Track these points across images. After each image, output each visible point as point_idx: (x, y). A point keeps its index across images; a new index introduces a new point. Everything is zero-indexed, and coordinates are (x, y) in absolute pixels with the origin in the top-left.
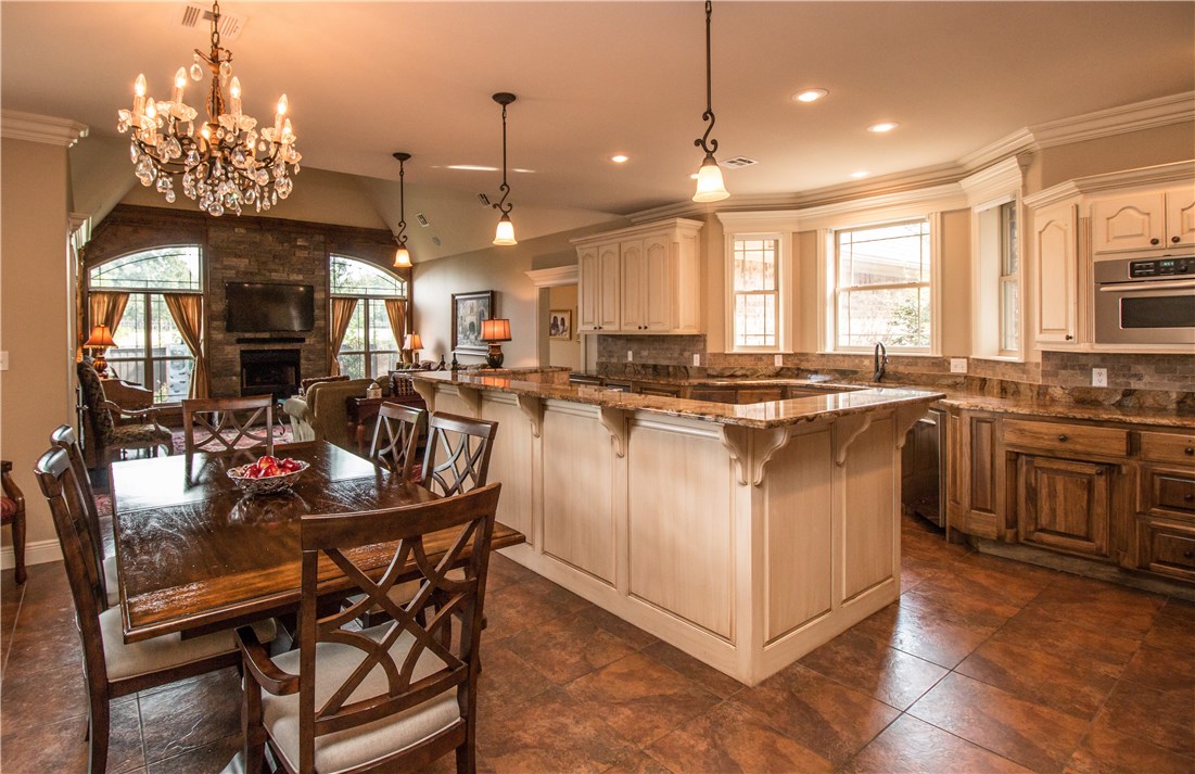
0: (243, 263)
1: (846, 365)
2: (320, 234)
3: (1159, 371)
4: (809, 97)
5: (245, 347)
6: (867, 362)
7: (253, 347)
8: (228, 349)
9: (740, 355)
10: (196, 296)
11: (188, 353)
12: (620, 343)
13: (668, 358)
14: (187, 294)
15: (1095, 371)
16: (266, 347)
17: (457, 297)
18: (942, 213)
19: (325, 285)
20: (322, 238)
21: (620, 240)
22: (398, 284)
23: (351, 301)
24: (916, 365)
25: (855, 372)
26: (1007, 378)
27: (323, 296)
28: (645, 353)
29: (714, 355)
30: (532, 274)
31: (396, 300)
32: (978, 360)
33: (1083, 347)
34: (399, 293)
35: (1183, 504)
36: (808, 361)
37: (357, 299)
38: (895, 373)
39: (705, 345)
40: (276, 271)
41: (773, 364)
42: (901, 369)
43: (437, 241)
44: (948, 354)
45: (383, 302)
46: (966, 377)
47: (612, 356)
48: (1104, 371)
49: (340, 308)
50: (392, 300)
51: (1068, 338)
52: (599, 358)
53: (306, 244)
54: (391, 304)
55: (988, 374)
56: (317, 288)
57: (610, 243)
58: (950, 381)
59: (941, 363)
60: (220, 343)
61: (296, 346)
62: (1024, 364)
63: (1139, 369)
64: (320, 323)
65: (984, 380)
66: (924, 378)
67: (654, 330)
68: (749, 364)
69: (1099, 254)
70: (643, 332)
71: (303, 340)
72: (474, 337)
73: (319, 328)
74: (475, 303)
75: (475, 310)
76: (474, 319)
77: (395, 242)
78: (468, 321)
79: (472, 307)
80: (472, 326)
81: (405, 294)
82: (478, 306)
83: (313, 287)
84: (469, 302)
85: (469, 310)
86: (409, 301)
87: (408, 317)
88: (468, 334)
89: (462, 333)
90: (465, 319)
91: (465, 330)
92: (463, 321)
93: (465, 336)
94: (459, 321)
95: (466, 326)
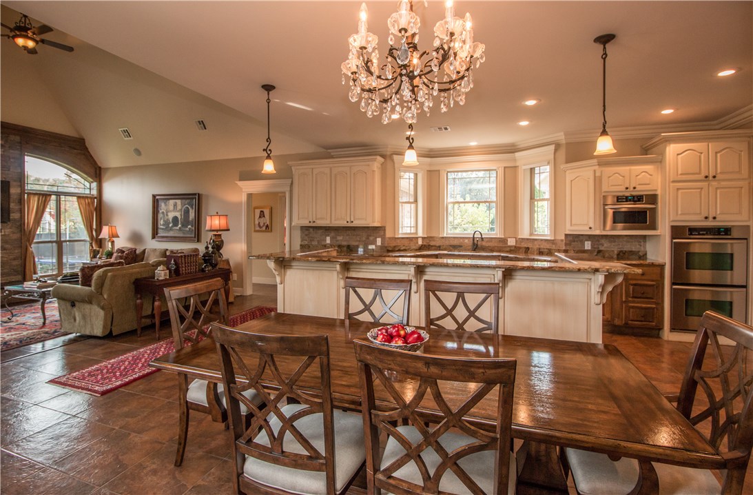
1: (456, 242)
2: (15, 134)
3: (610, 242)
4: (531, 103)
6: (466, 241)
9: (403, 238)
12: (320, 231)
13: (357, 241)
15: (586, 242)
17: (157, 197)
18: (505, 168)
19: (20, 181)
20: (18, 138)
21: (331, 165)
22: (87, 184)
23: (45, 196)
24: (491, 241)
25: (461, 246)
26: (542, 247)
27: (18, 191)
28: (340, 238)
29: (390, 238)
30: (240, 183)
31: (87, 197)
32: (522, 239)
33: (598, 232)
34: (87, 192)
35: (640, 295)
36: (434, 241)
37: (50, 195)
38: (482, 246)
39: (385, 233)
41: (417, 243)
42: (484, 244)
43: (138, 152)
44: (507, 236)
45: (75, 199)
46: (515, 247)
47: (313, 240)
48: (590, 242)
49: (34, 202)
50: (83, 197)
51: (590, 228)
52: (302, 241)
54: (83, 201)
55: (530, 245)
56: (12, 183)
57: (323, 167)
58: (508, 249)
59: (504, 241)
62: (553, 240)
63: (603, 241)
64: (15, 216)
65: (528, 248)
66: (496, 248)
67: (357, 223)
68: (406, 242)
69: (605, 192)
70: (350, 225)
72: (178, 228)
73: (15, 220)
74: (179, 202)
75: (179, 207)
76: (178, 214)
77: (87, 149)
78: (171, 216)
79: (175, 205)
80: (175, 219)
81: (94, 192)
82: (183, 205)
83: (9, 182)
84: (172, 202)
85: (171, 208)
86: (98, 197)
87: (97, 212)
88: (170, 225)
89: (163, 225)
90: (167, 215)
91: (167, 223)
92: (164, 216)
93: (166, 228)
94: (160, 216)
95: (168, 219)
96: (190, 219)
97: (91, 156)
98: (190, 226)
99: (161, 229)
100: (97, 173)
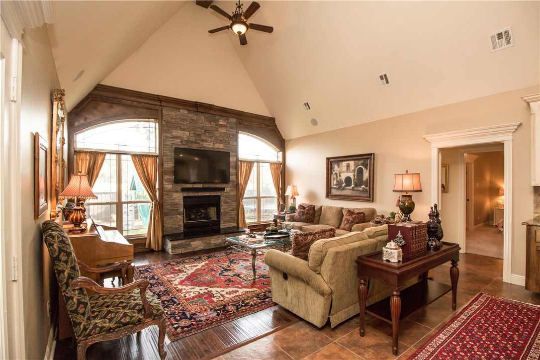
0: (185, 135)
2: (233, 117)
5: (186, 194)
7: (191, 194)
8: (175, 195)
10: (154, 156)
11: (148, 198)
14: (147, 156)
16: (200, 194)
17: (331, 160)
19: (235, 152)
23: (250, 164)
40: (206, 141)
43: (314, 122)
53: (225, 124)
60: (169, 191)
61: (218, 193)
64: (233, 178)
71: (222, 189)
72: (351, 188)
73: (233, 181)
74: (352, 163)
75: (352, 168)
76: (351, 175)
77: (276, 126)
78: (343, 176)
79: (348, 166)
80: (348, 180)
81: (281, 160)
82: (356, 166)
83: (229, 152)
84: (345, 163)
85: (344, 169)
86: (283, 164)
87: (282, 174)
88: (343, 185)
89: (336, 185)
90: (340, 176)
91: (339, 183)
92: (337, 177)
93: (339, 187)
94: (333, 176)
95: (341, 180)
96: (364, 179)
97: (279, 131)
98: (364, 186)
99: (334, 188)
100: (281, 144)
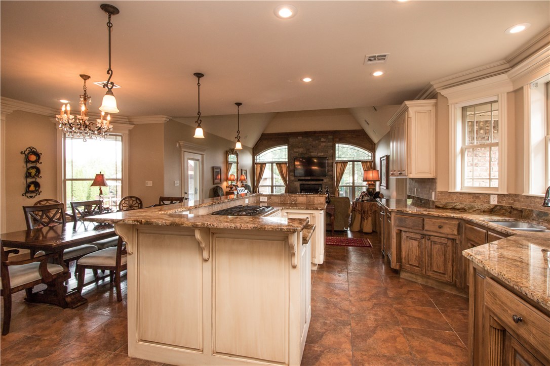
0: (301, 150)
2: (330, 135)
5: (301, 182)
7: (304, 183)
8: (296, 183)
9: (461, 193)
10: (285, 163)
11: (283, 184)
14: (283, 163)
16: (309, 183)
17: (381, 159)
19: (333, 157)
20: (331, 137)
22: (368, 154)
23: (345, 163)
27: (331, 161)
28: (419, 190)
29: (442, 192)
31: (367, 162)
34: (369, 158)
36: (518, 201)
37: (347, 162)
39: (435, 186)
40: (313, 152)
41: (489, 202)
45: (361, 163)
49: (339, 166)
50: (365, 162)
53: (325, 140)
54: (365, 164)
56: (327, 158)
60: (293, 181)
61: (321, 182)
68: (467, 203)
71: (322, 180)
77: (367, 134)
97: (370, 138)
100: (372, 147)
